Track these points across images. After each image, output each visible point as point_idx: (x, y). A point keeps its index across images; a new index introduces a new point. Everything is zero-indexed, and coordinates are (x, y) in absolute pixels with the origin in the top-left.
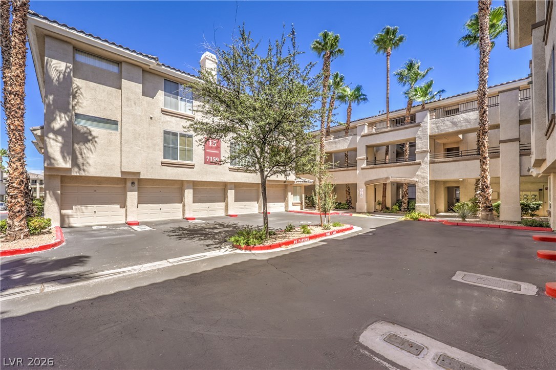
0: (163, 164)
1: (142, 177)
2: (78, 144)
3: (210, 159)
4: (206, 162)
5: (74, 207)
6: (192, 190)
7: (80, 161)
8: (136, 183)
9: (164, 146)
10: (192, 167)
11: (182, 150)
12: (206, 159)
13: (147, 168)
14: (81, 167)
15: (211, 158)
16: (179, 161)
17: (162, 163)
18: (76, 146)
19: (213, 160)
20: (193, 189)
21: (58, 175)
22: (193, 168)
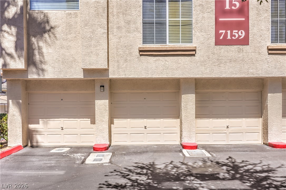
0: (143, 52)
1: (111, 76)
2: (35, 36)
3: (226, 34)
4: (218, 42)
5: (41, 121)
6: (194, 95)
7: (37, 57)
8: (107, 87)
9: (144, 23)
10: (191, 53)
11: (174, 25)
12: (217, 35)
13: (118, 62)
14: (40, 66)
15: (229, 32)
16: (169, 45)
17: (140, 51)
18: (34, 40)
19: (232, 35)
20: (196, 93)
21: (19, 80)
22: (194, 55)
